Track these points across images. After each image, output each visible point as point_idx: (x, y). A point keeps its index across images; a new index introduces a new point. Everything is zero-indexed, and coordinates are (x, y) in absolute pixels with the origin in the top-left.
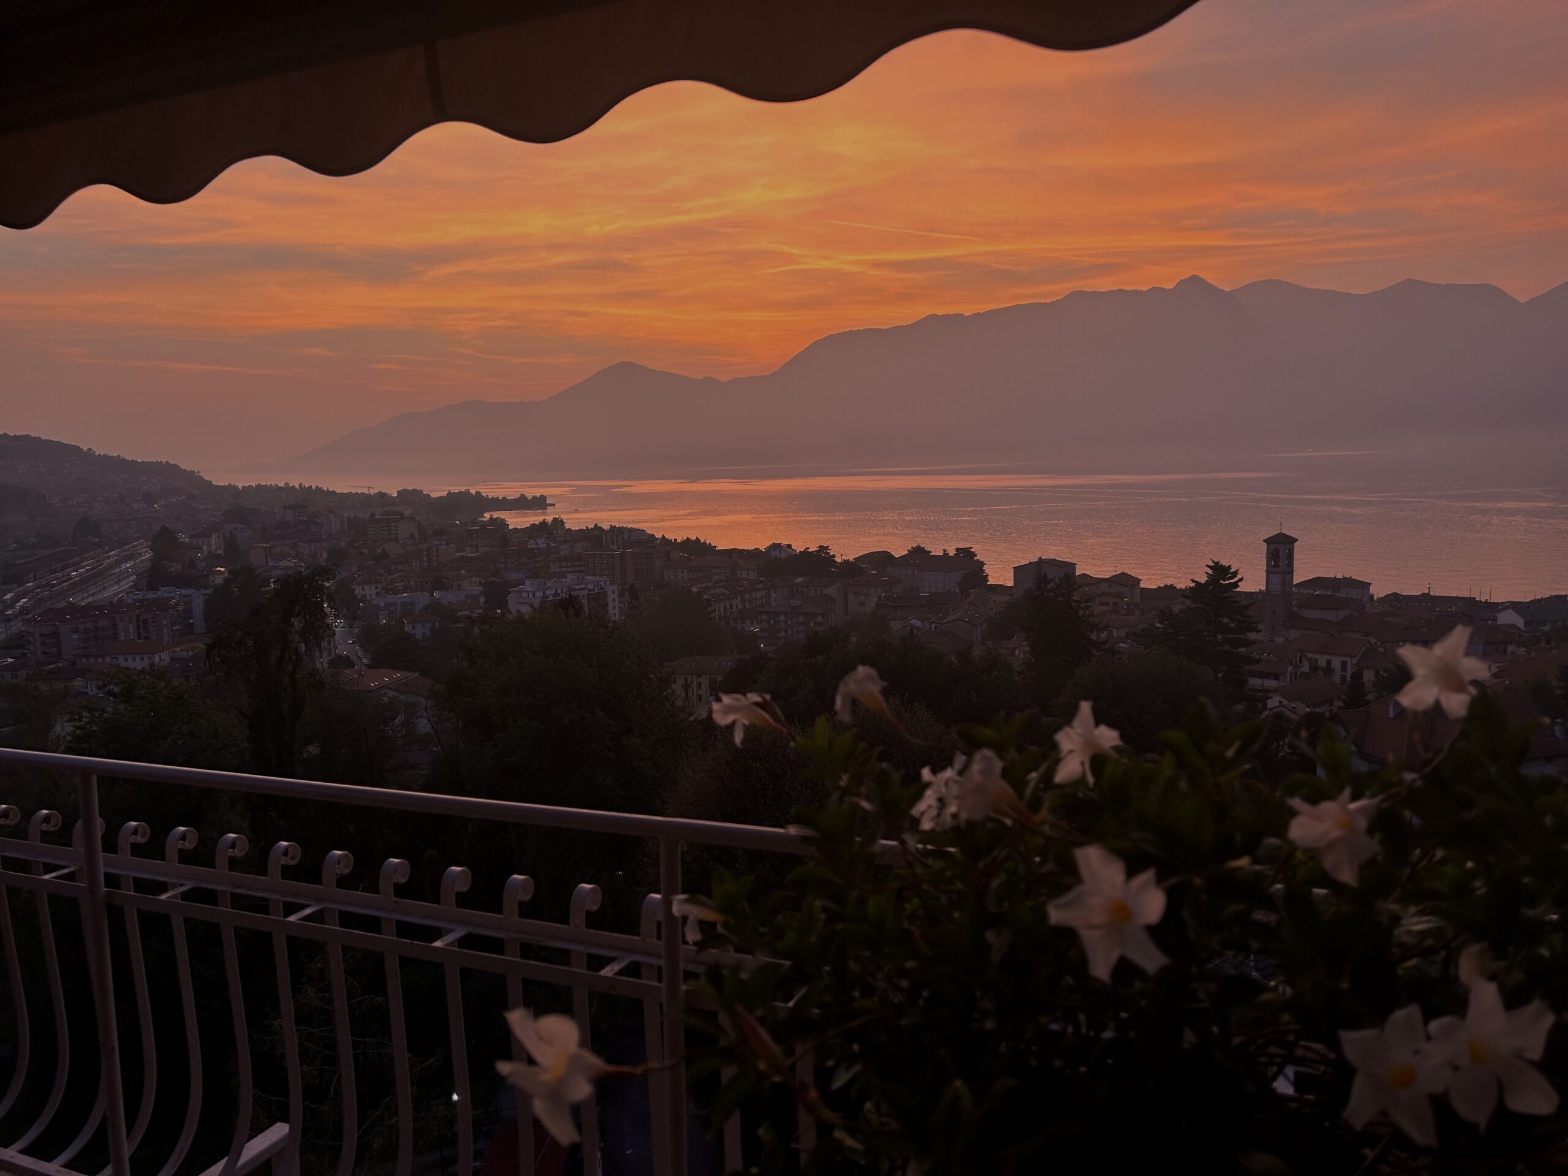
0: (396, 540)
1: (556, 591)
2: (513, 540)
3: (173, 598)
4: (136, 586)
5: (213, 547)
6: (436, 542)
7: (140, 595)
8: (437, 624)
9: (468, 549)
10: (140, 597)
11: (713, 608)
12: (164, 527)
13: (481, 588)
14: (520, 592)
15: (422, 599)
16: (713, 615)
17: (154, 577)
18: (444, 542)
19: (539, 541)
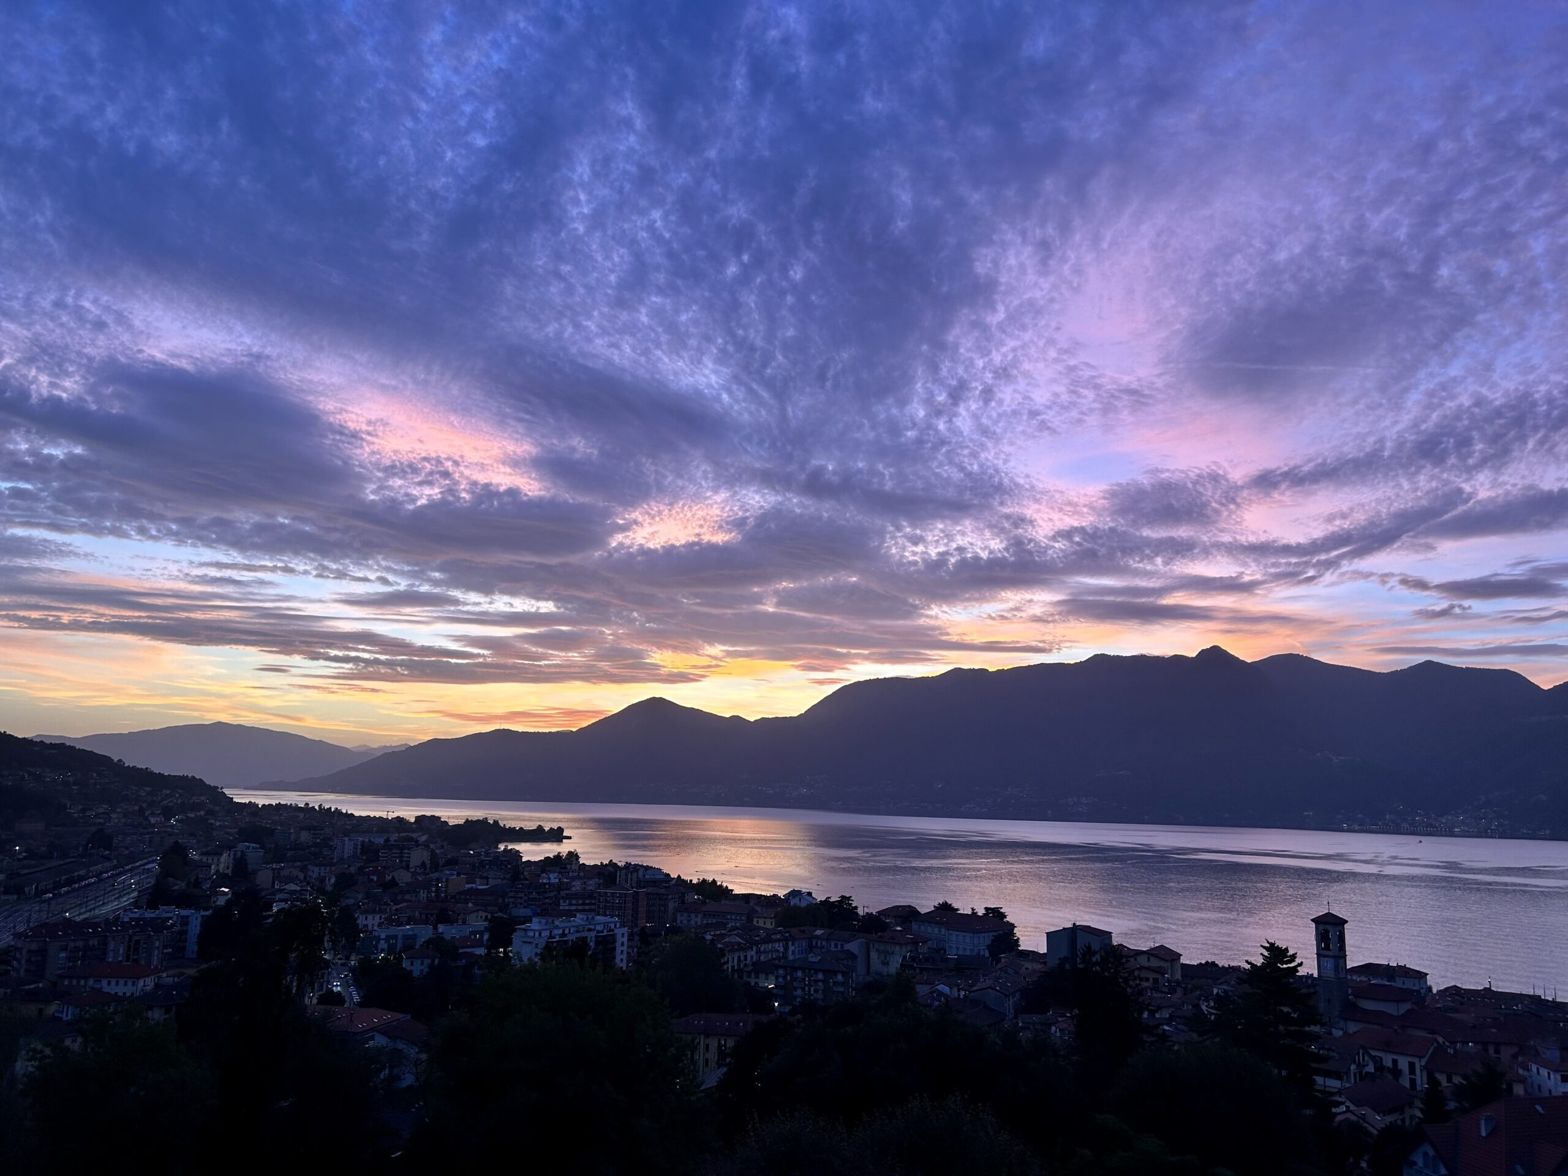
0: (407, 868)
1: (564, 931)
2: (526, 873)
3: (170, 918)
4: (136, 904)
5: (222, 866)
6: (448, 872)
7: (137, 913)
8: (437, 961)
9: (478, 881)
10: (137, 916)
11: (726, 959)
12: (177, 842)
13: (486, 923)
14: (525, 930)
15: (425, 932)
16: (725, 967)
17: (156, 896)
18: (455, 873)
19: (552, 876)
